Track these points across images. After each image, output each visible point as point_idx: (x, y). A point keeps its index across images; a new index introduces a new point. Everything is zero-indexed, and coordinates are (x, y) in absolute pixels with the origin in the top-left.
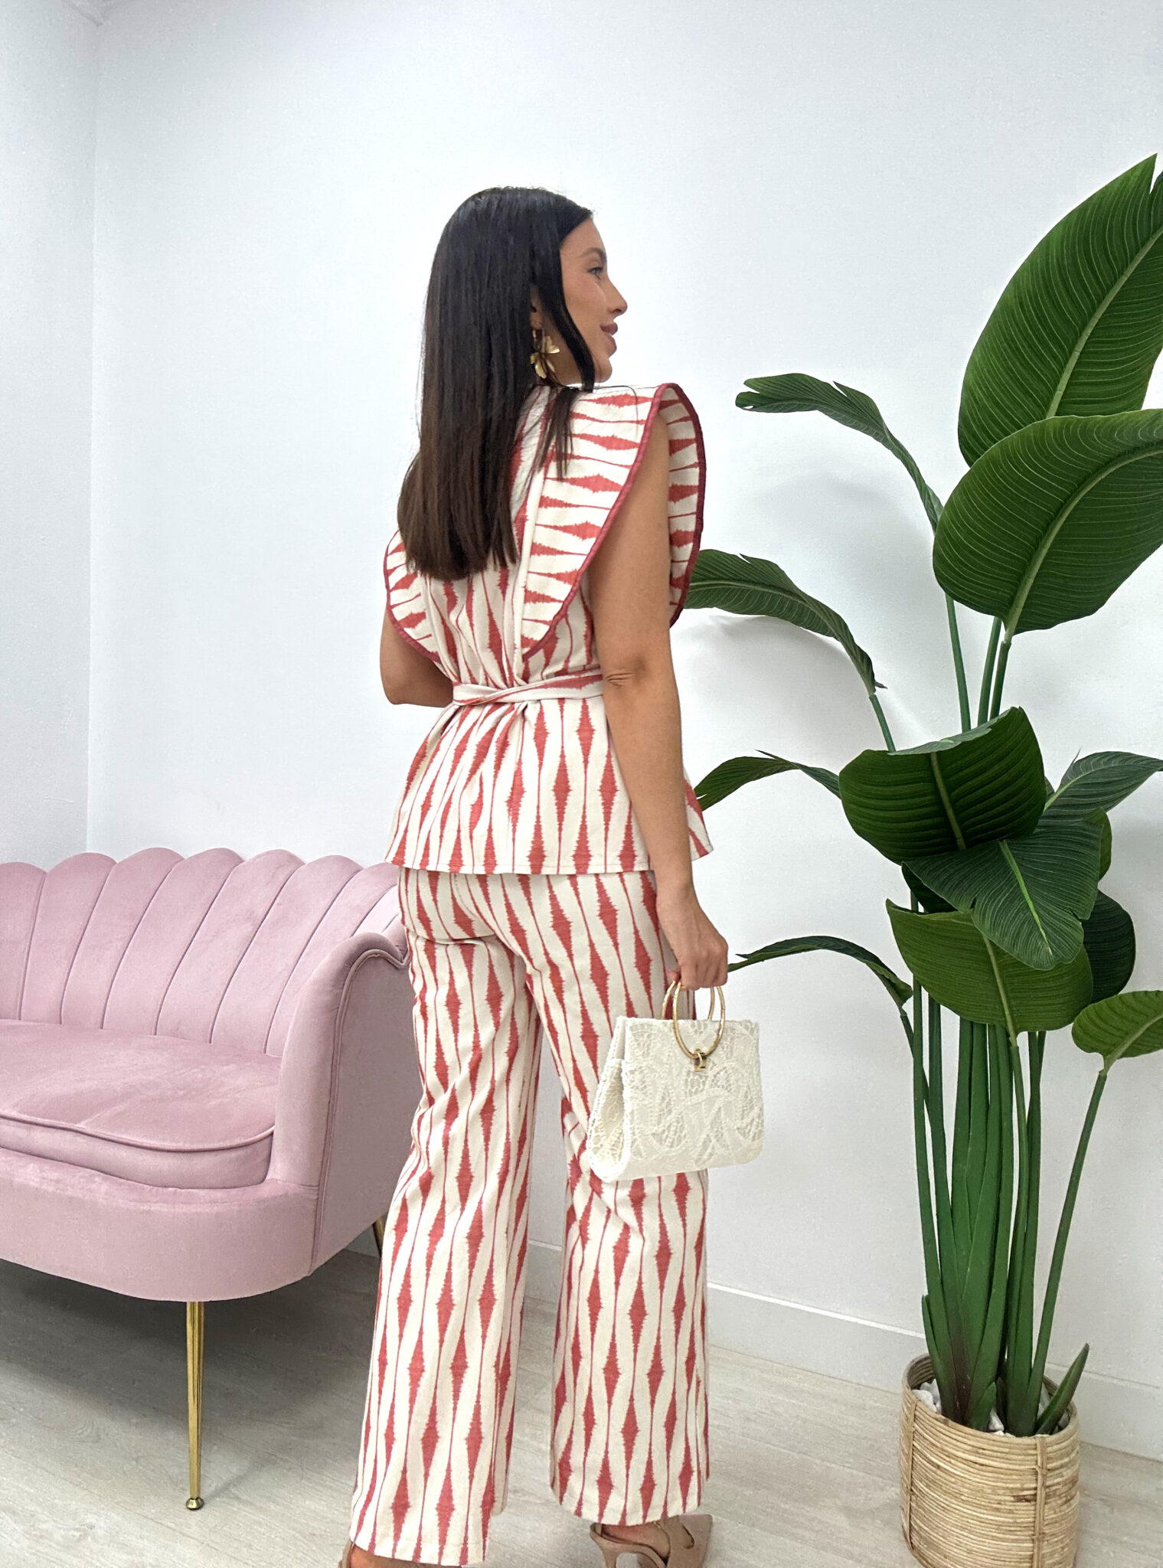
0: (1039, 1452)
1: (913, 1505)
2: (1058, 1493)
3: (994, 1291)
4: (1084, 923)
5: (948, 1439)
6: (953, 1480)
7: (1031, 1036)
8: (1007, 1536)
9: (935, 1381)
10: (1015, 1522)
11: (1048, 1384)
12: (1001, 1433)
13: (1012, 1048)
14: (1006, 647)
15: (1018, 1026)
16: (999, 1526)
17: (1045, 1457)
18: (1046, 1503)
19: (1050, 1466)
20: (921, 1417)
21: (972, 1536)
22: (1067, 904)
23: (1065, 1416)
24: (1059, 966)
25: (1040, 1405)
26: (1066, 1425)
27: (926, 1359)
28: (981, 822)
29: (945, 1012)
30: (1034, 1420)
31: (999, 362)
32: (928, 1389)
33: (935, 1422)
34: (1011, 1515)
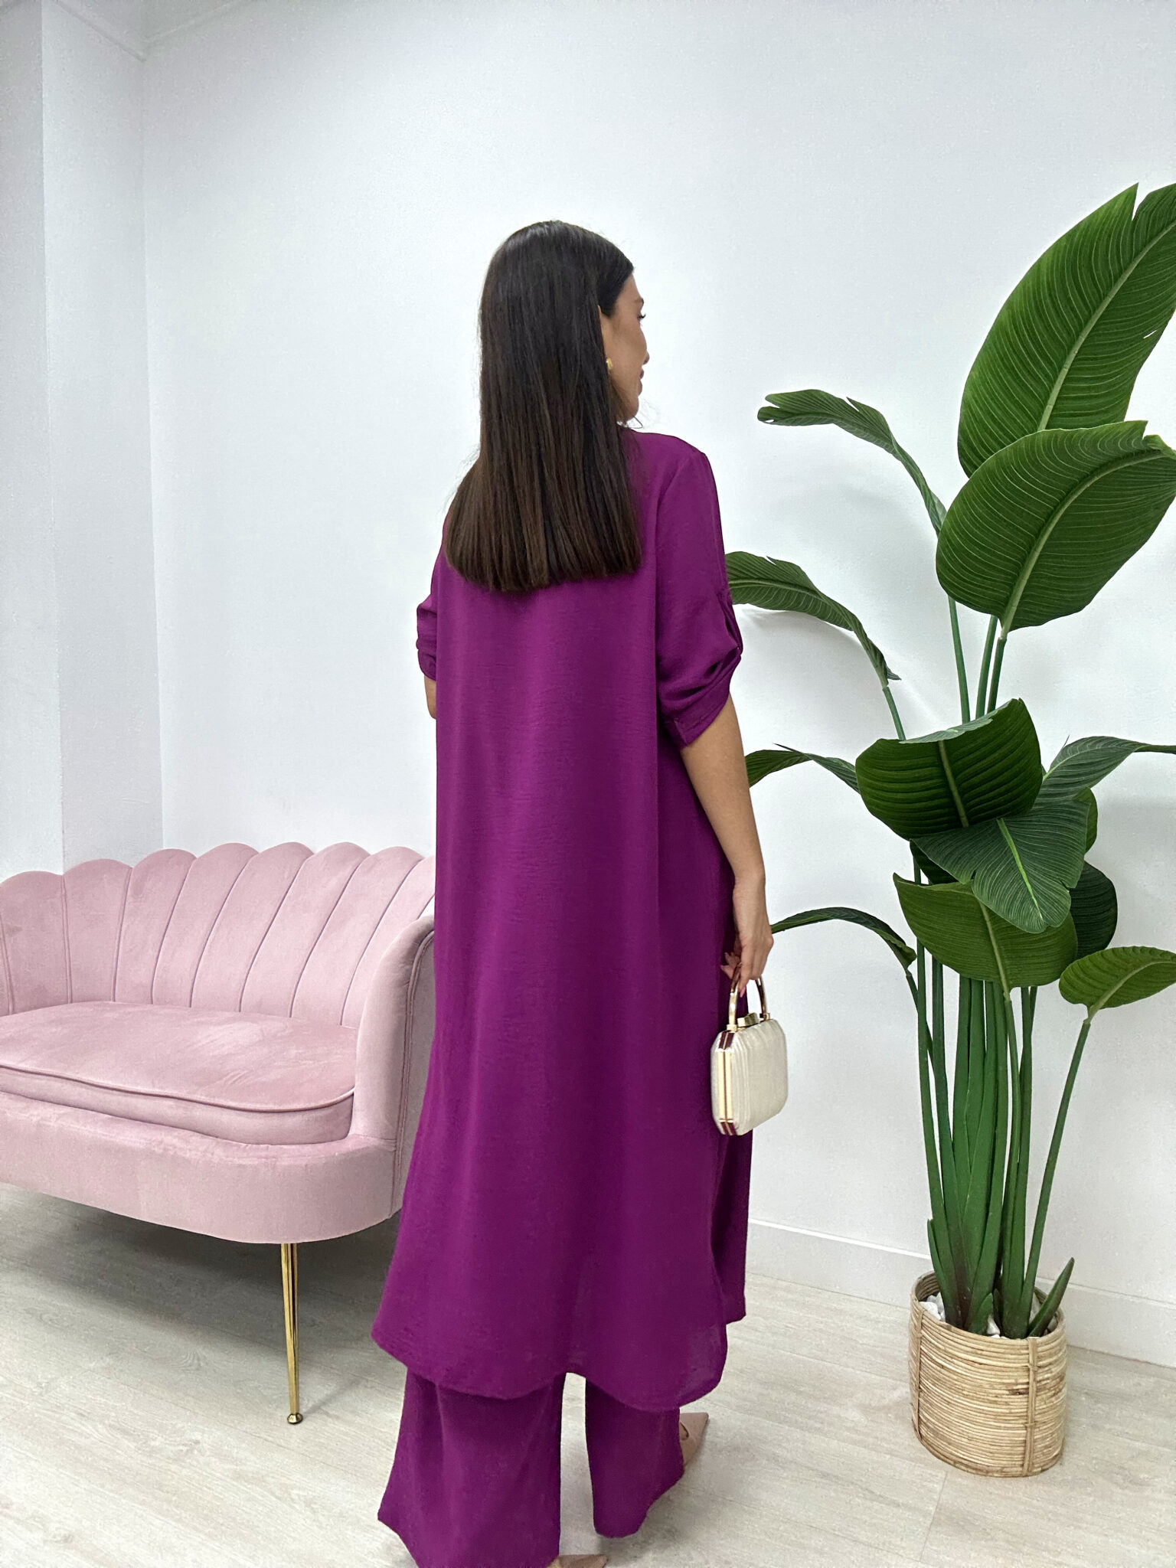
0: (1030, 1351)
1: (920, 1399)
2: (1048, 1386)
3: (990, 1214)
4: (1071, 890)
5: (950, 1341)
6: (955, 1377)
7: (1024, 991)
8: (1003, 1425)
9: (939, 1294)
10: (1011, 1413)
11: (1038, 1294)
12: (997, 1336)
13: (1007, 1001)
14: (1002, 644)
15: (1011, 982)
16: (997, 1417)
17: (1036, 1357)
18: (1037, 1396)
19: (1041, 1363)
20: (927, 1323)
21: (973, 1426)
22: (1058, 875)
23: (1053, 1321)
24: (1049, 928)
25: (1032, 1312)
26: (1054, 1328)
27: (932, 1275)
28: (981, 803)
29: (947, 970)
30: (1026, 1324)
31: (995, 379)
32: (934, 1301)
33: (941, 1328)
34: (1004, 1407)
